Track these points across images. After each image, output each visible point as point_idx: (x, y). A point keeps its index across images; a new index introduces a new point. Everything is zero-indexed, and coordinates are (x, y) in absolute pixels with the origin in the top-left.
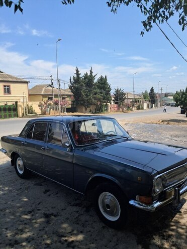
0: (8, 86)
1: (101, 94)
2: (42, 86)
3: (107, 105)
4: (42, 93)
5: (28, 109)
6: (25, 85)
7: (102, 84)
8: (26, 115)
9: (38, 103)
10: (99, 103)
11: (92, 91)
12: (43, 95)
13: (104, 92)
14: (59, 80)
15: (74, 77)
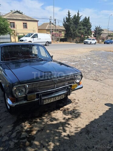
0: (26, 23)
1: (84, 30)
2: (47, 24)
3: (88, 37)
4: (47, 28)
6: (36, 23)
7: (85, 23)
10: (82, 36)
11: (77, 27)
12: (47, 29)
13: (86, 28)
14: (55, 20)
15: (66, 18)
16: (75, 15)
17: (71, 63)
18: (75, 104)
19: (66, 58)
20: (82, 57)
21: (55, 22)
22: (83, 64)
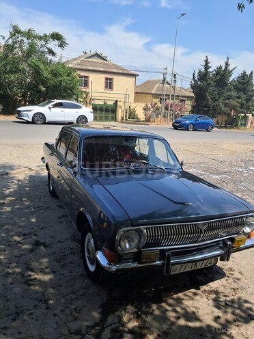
0: (111, 79)
1: (238, 100)
2: (156, 82)
3: (245, 117)
4: (153, 92)
5: (130, 112)
6: (132, 79)
7: (242, 84)
8: (126, 120)
9: (143, 105)
10: (232, 113)
11: (223, 93)
12: (154, 94)
13: (244, 97)
14: (175, 75)
15: (200, 71)
16: (221, 67)
17: (211, 175)
18: (235, 282)
19: (198, 163)
20: (235, 164)
21: (175, 81)
22: (241, 182)
